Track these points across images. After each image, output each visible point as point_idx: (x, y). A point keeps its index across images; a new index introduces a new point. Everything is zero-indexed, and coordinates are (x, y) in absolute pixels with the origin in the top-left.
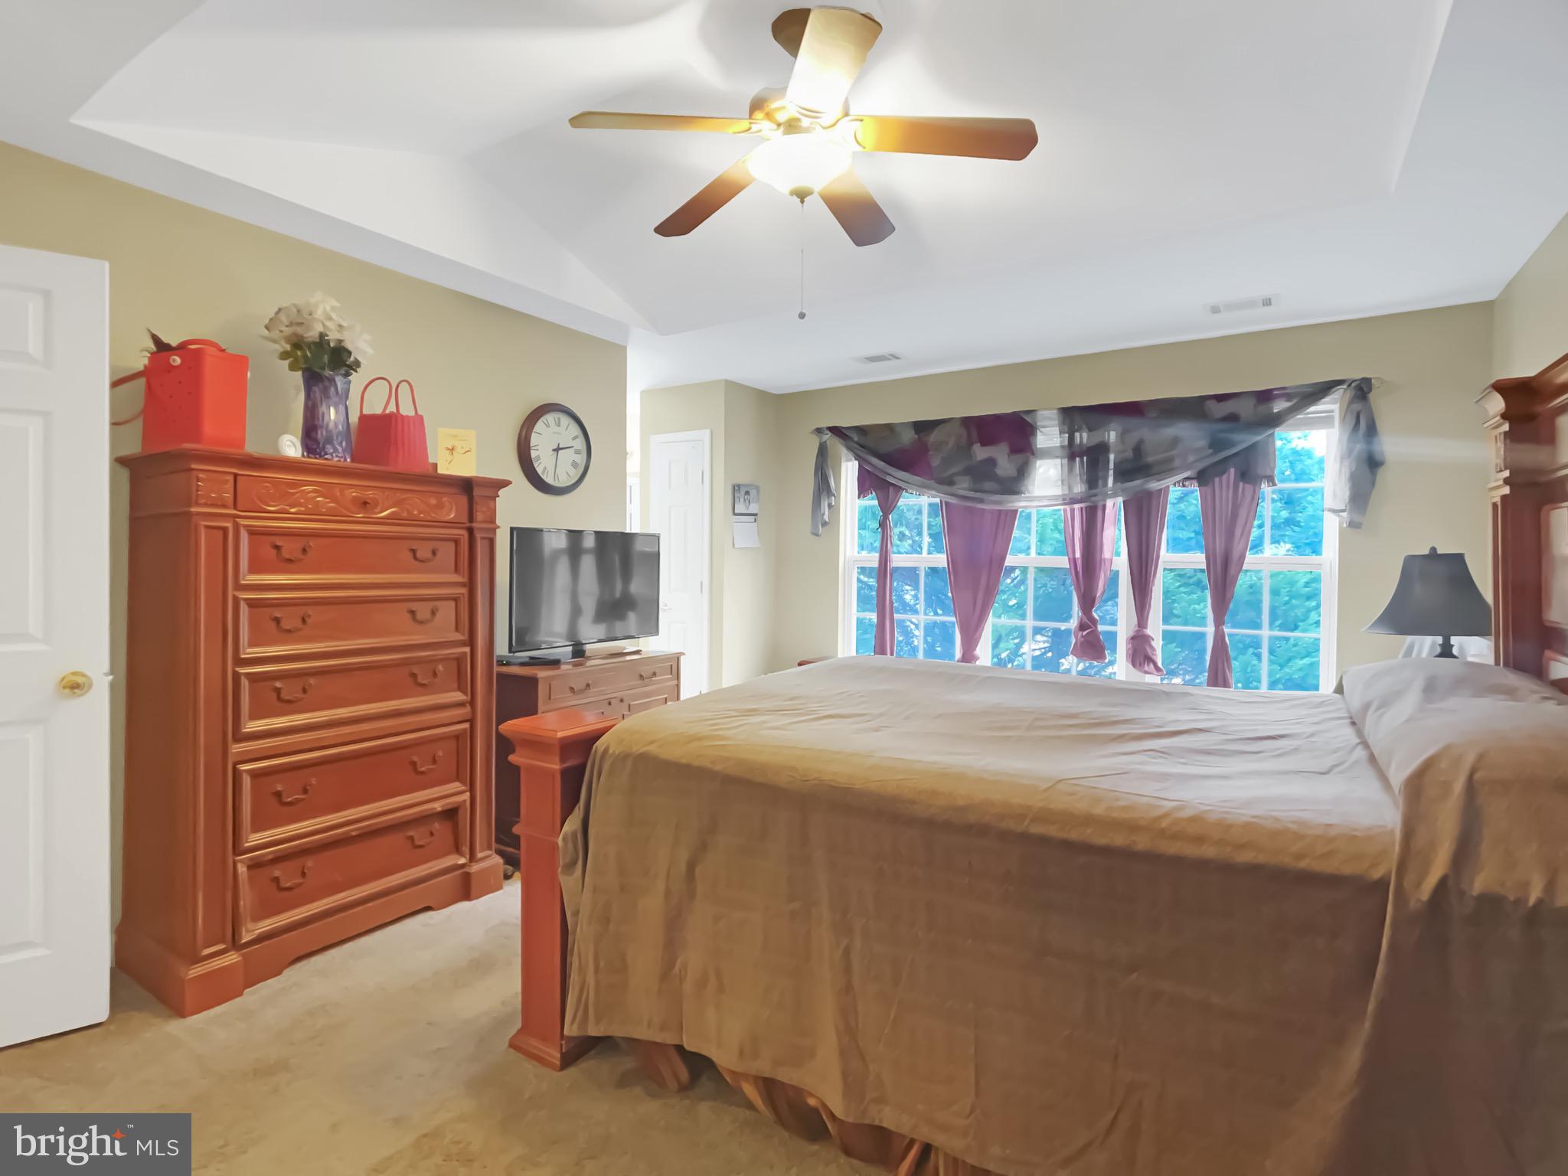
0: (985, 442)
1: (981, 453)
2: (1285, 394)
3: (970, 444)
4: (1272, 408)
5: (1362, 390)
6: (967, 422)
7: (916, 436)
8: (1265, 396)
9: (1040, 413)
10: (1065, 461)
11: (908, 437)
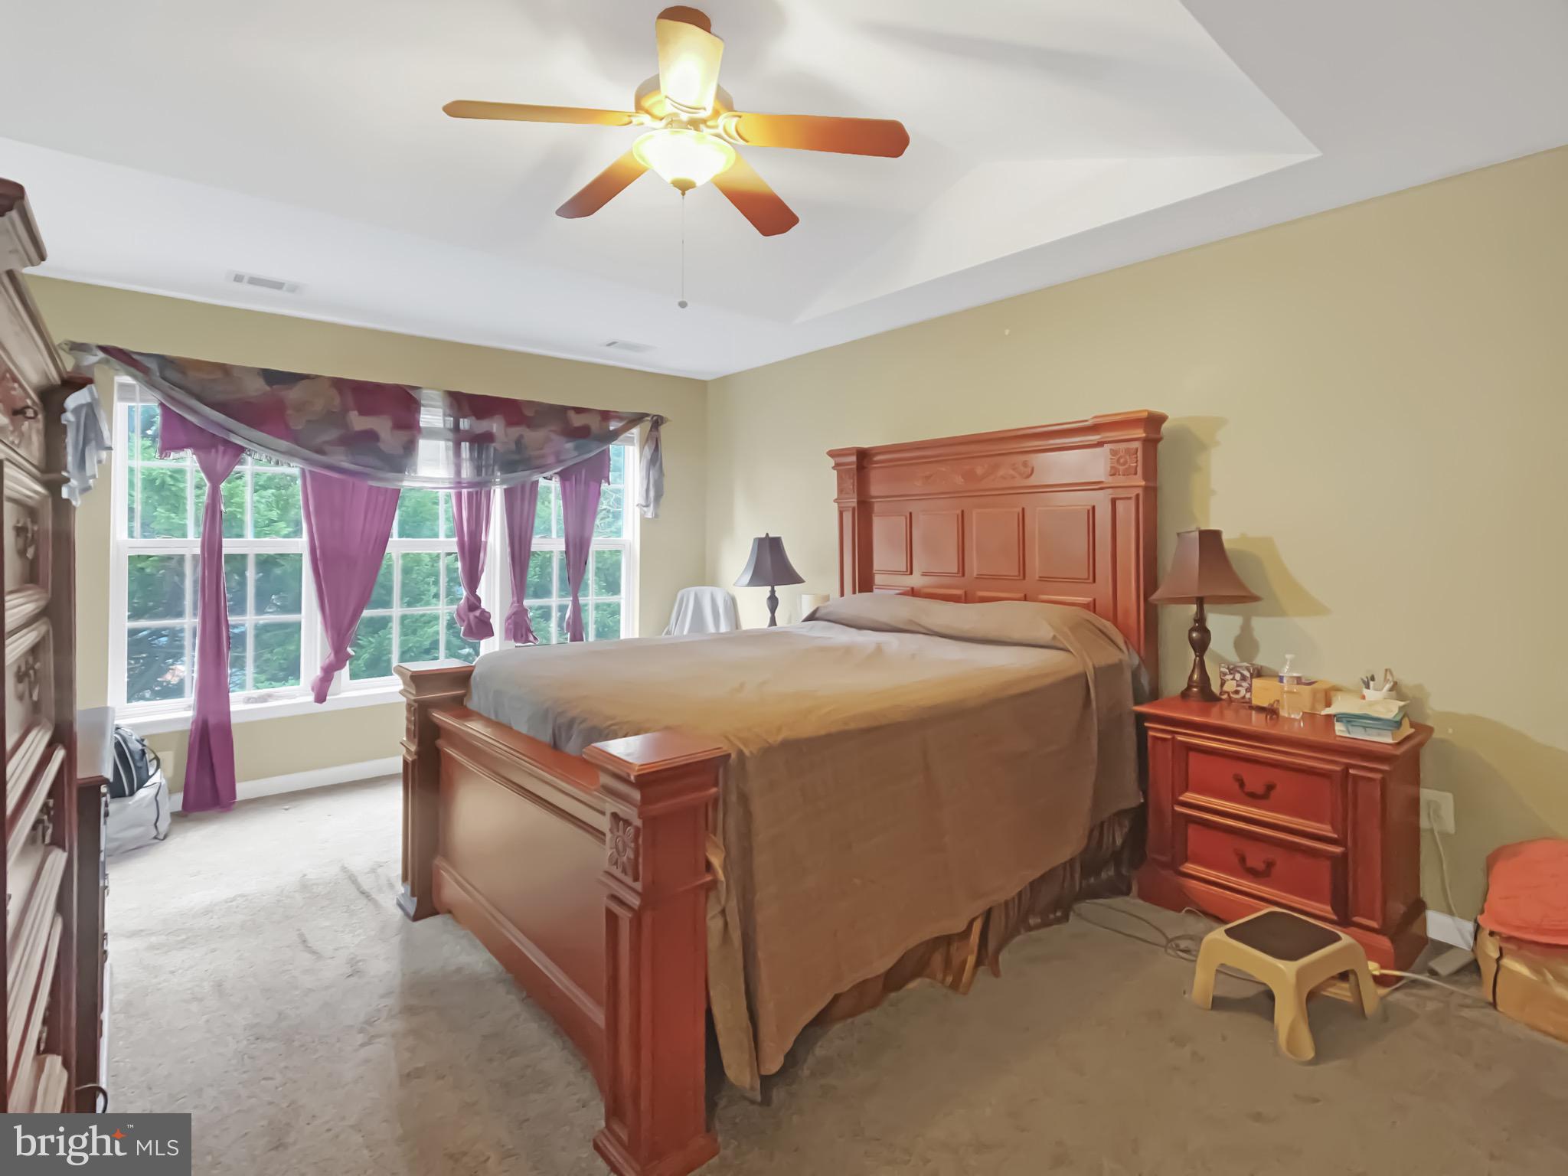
0: (364, 412)
1: (359, 422)
2: (617, 416)
3: (345, 411)
4: (609, 426)
5: (657, 422)
6: (339, 384)
7: (268, 388)
8: (606, 416)
9: (424, 391)
10: (451, 444)
11: (256, 388)
